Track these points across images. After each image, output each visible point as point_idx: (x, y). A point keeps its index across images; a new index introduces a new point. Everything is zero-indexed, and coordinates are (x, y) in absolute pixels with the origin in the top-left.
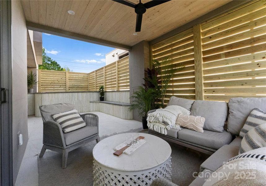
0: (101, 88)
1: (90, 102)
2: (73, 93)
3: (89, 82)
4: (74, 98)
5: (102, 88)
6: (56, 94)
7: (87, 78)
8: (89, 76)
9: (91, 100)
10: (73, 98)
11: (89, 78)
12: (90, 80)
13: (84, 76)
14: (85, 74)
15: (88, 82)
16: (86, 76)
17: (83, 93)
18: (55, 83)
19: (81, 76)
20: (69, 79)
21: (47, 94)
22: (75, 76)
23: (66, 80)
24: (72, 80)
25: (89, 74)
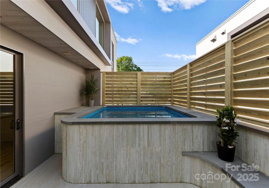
0: (222, 115)
1: (184, 154)
2: (137, 126)
3: (174, 87)
4: (140, 141)
5: (228, 113)
6: (97, 127)
7: (170, 81)
8: (174, 77)
9: (187, 149)
10: (137, 139)
11: (174, 81)
12: (174, 84)
13: (164, 78)
14: (166, 75)
15: (171, 88)
16: (169, 78)
17: (163, 127)
18: (122, 90)
19: (160, 78)
20: (142, 84)
21: (76, 127)
22: (151, 78)
23: (137, 85)
24: (146, 84)
25: (173, 73)
